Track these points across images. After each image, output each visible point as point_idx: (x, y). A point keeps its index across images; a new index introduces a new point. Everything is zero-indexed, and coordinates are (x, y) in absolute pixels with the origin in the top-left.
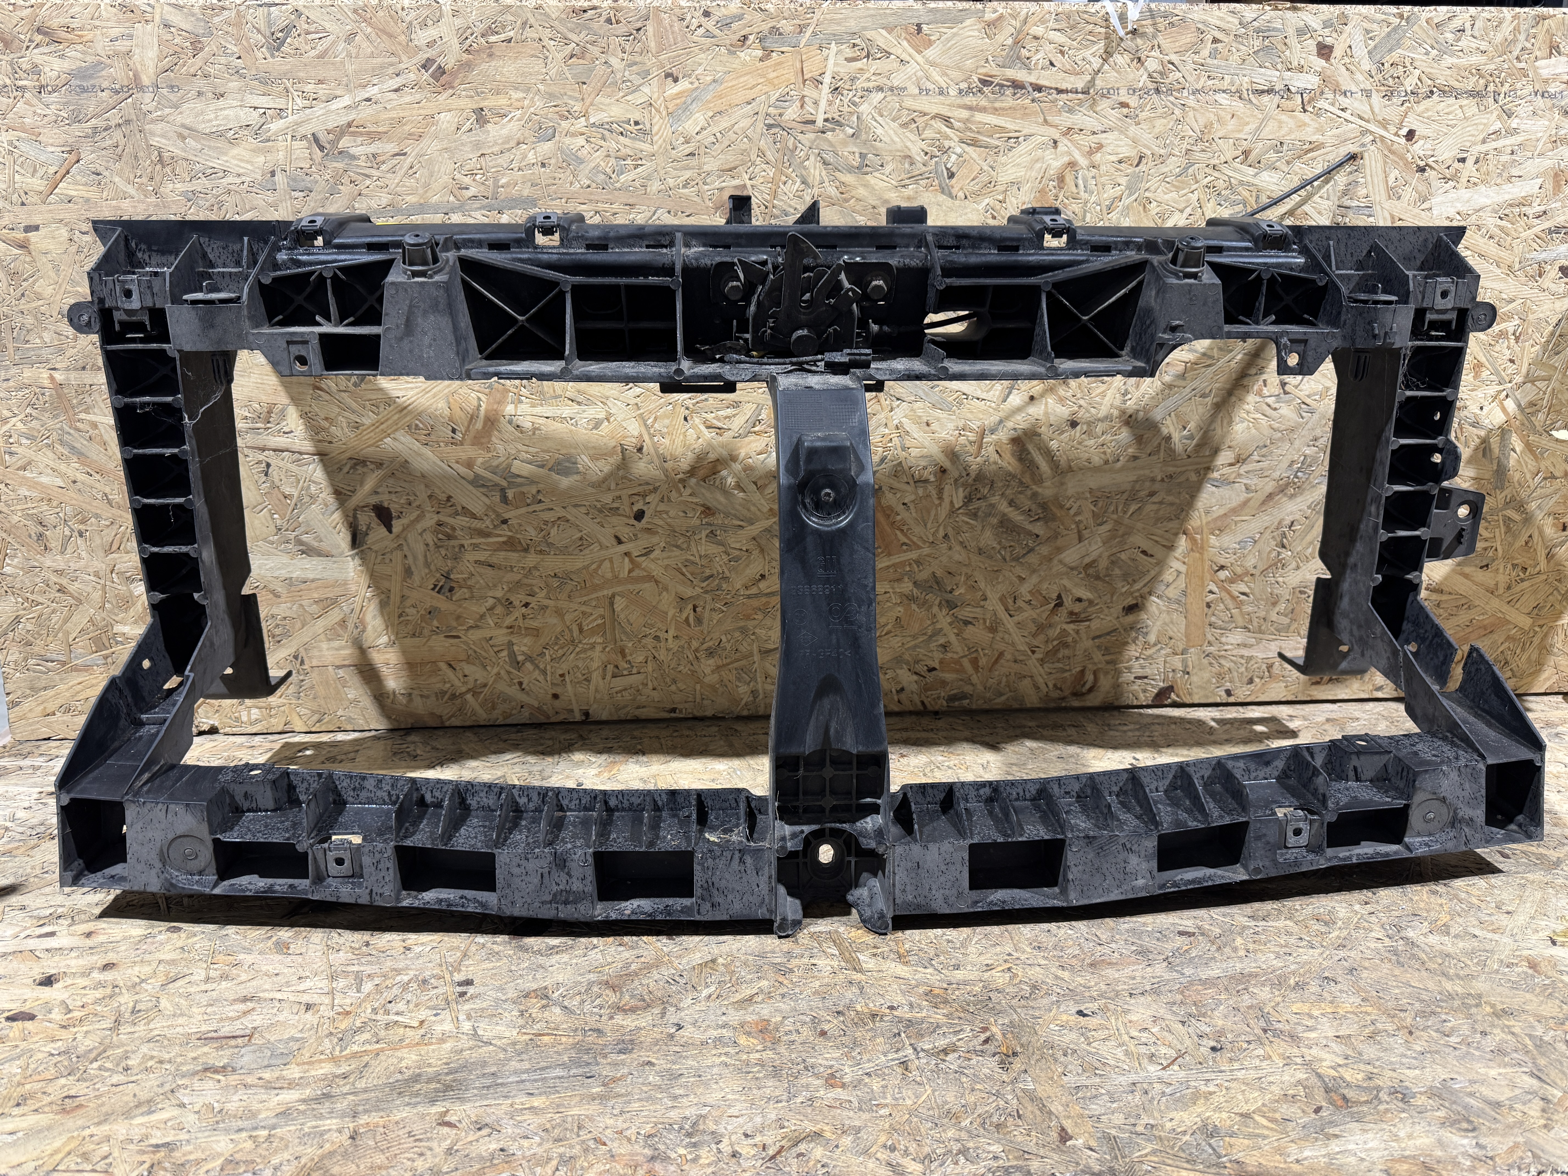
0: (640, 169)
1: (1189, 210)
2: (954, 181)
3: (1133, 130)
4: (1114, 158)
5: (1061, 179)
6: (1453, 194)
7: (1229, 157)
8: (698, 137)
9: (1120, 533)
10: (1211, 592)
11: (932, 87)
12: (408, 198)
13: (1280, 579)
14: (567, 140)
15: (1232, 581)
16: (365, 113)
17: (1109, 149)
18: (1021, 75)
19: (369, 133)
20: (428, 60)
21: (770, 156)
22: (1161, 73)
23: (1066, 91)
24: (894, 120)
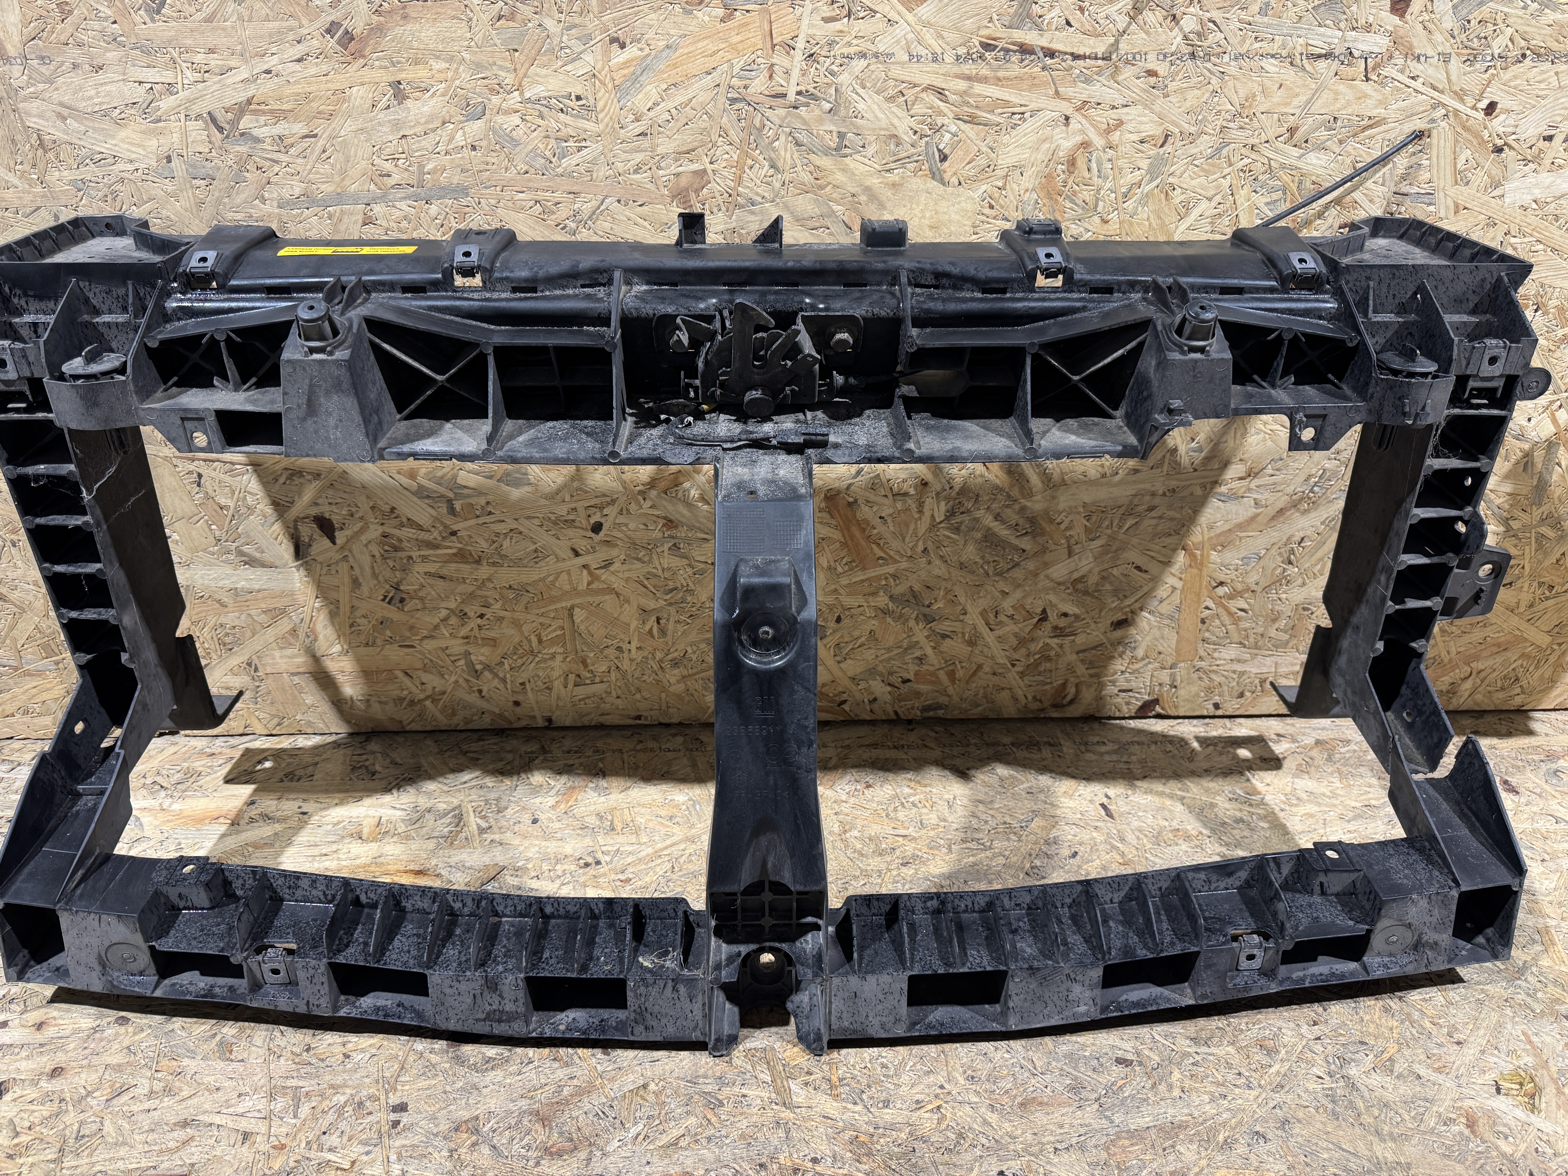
0: (584, 152)
1: (1218, 198)
2: (946, 164)
3: (1160, 104)
4: (1135, 137)
5: (1072, 163)
6: (1531, 179)
7: (1271, 134)
8: (651, 114)
9: (1114, 548)
10: (1207, 608)
11: (923, 52)
12: (323, 187)
13: (1284, 596)
14: (500, 119)
15: (1231, 597)
16: (265, 88)
17: (1129, 127)
18: (1031, 37)
19: (272, 112)
20: (333, 23)
21: (733, 135)
22: (1199, 34)
23: (1084, 57)
24: (877, 93)
